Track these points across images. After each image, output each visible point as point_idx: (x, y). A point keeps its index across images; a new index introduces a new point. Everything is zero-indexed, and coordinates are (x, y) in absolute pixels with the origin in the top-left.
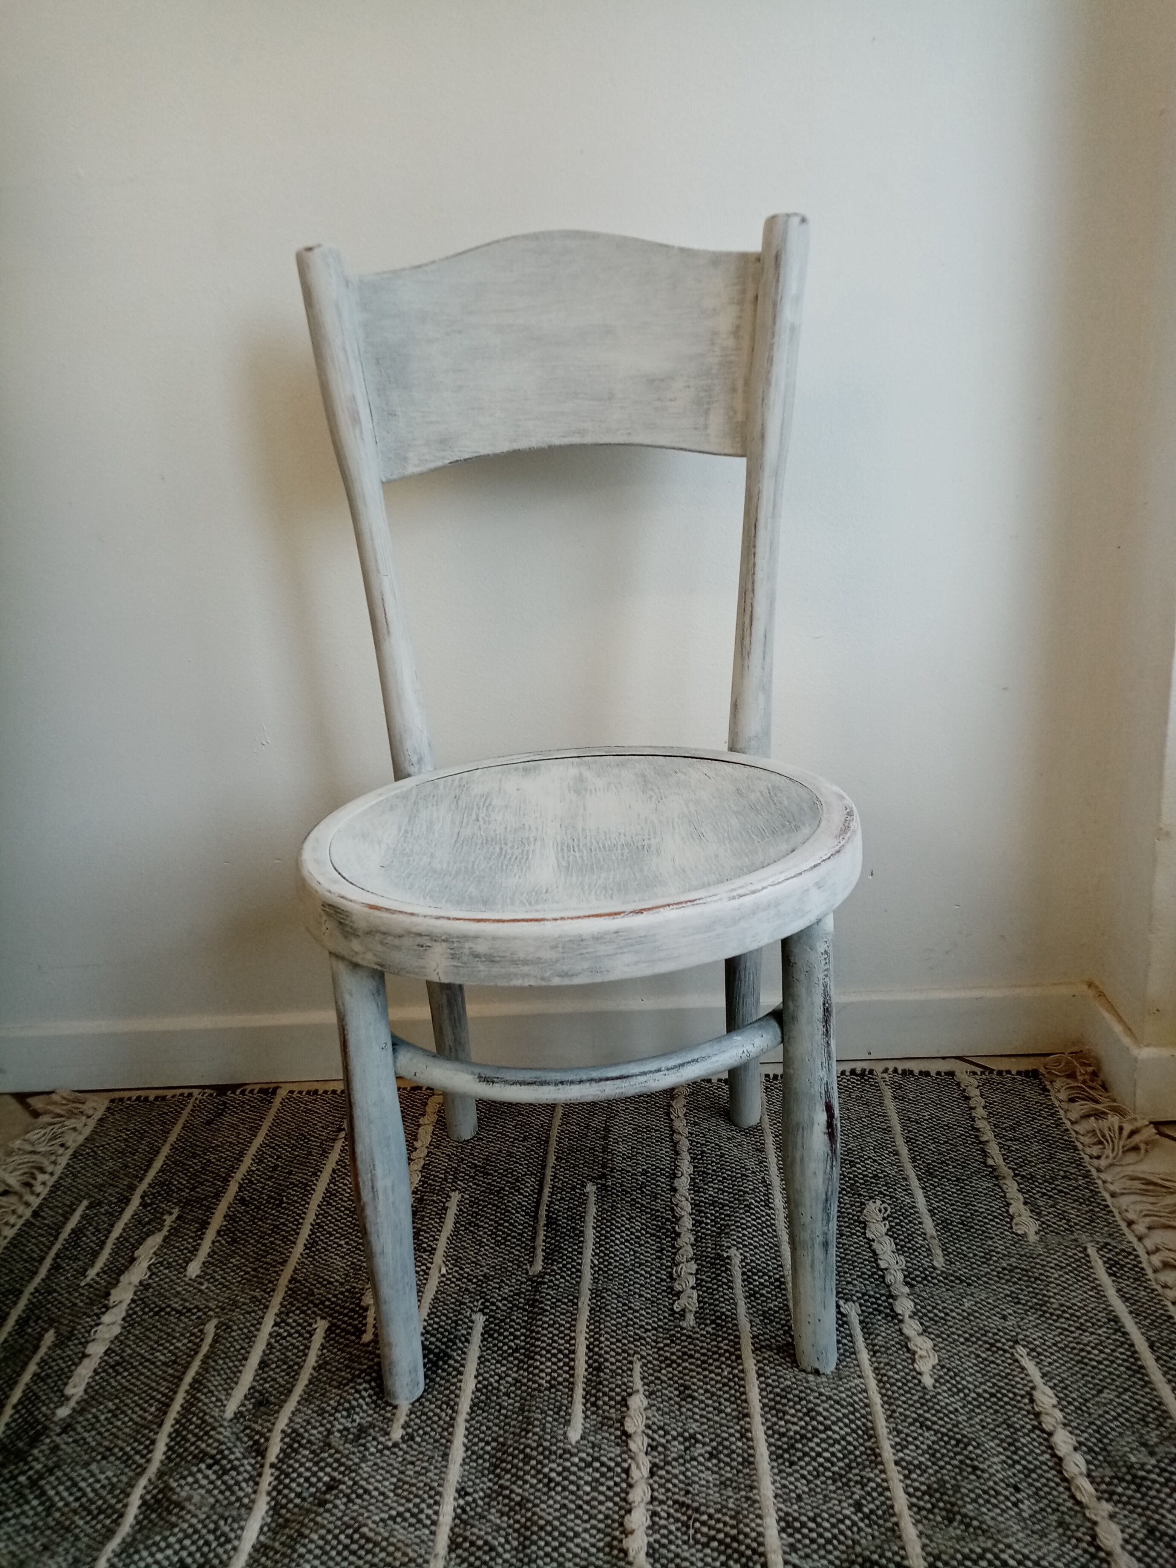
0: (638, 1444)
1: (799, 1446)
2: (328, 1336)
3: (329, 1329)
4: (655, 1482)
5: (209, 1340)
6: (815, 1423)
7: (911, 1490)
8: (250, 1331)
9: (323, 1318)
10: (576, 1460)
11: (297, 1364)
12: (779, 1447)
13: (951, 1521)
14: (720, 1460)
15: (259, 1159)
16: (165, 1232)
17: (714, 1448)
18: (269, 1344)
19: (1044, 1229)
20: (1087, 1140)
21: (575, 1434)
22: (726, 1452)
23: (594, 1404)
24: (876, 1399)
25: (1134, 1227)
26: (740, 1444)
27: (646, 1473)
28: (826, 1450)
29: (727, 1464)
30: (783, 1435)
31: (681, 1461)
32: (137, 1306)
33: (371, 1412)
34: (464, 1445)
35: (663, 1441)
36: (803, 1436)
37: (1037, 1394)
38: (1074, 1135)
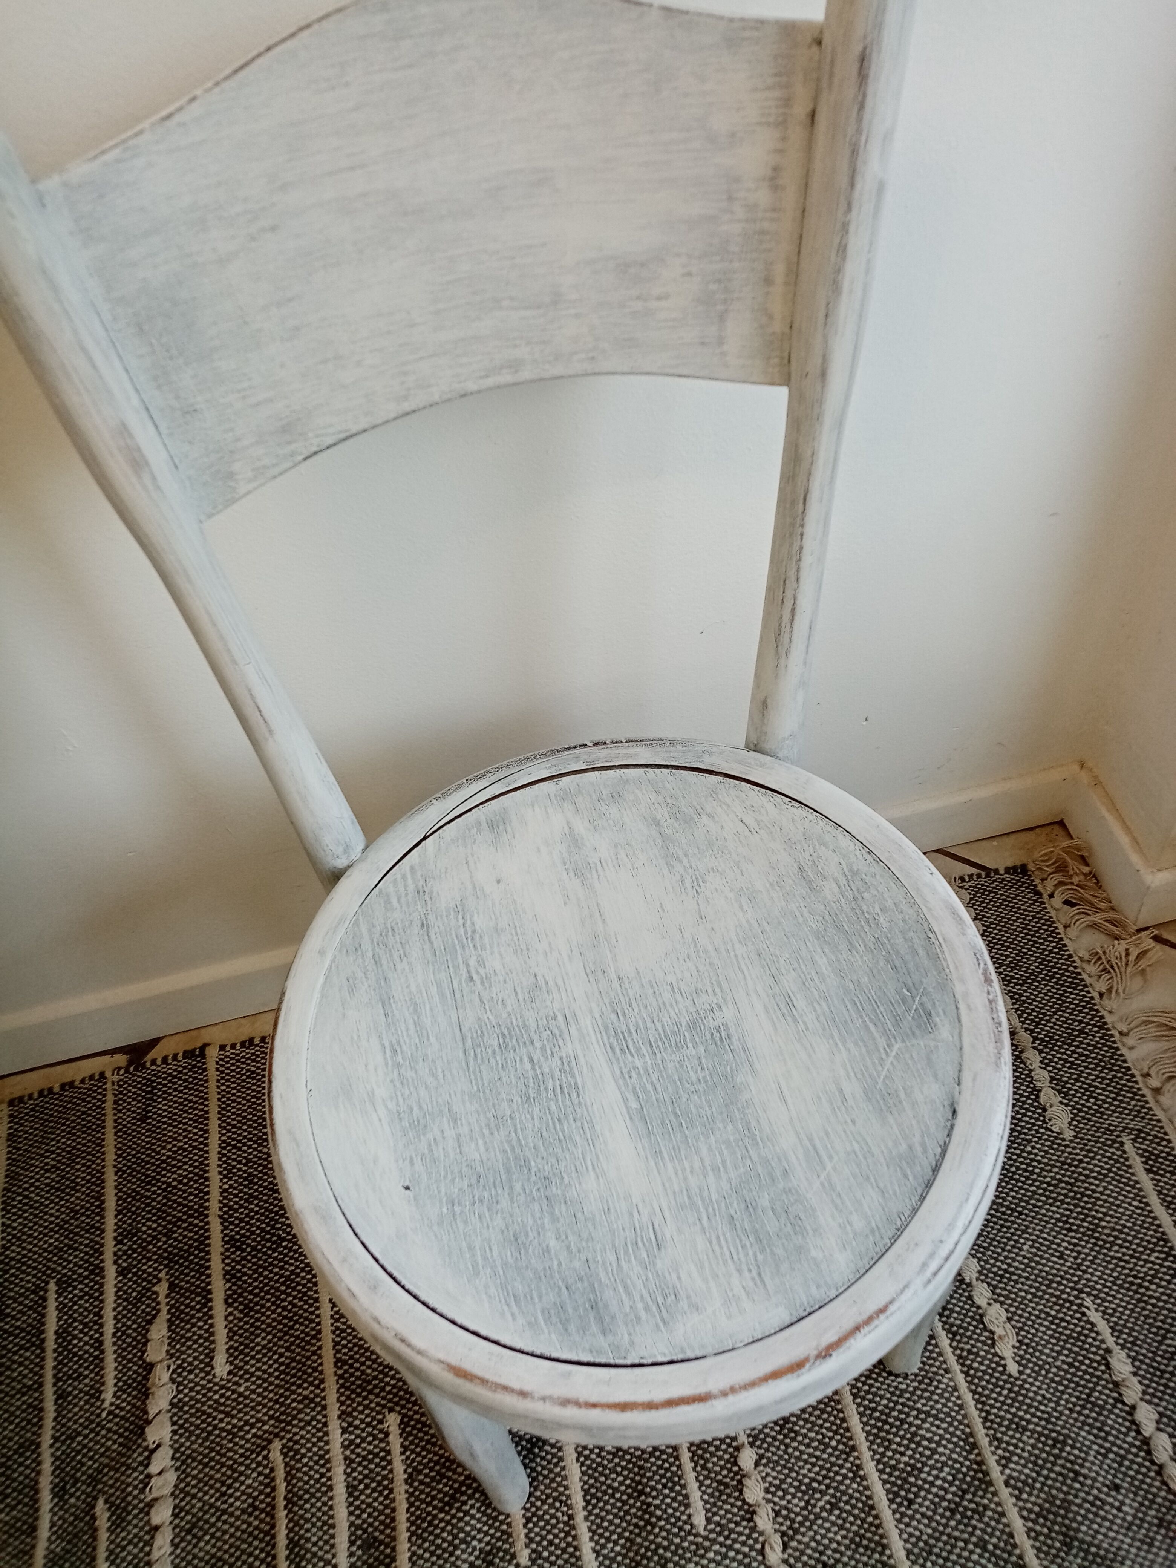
0: (764, 1521)
1: (912, 1479)
2: (403, 1430)
3: (402, 1422)
4: (790, 1555)
5: (280, 1473)
6: (921, 1449)
7: (1025, 1513)
8: (320, 1448)
9: (391, 1410)
10: (711, 1555)
11: (385, 1477)
12: (894, 1484)
13: (1070, 1547)
14: (842, 1510)
15: (227, 1173)
16: (164, 1316)
17: (833, 1496)
18: (346, 1458)
19: (1076, 1112)
20: (1092, 969)
21: (699, 1520)
22: (845, 1498)
23: (704, 1467)
24: (968, 1398)
25: (1162, 1099)
26: (855, 1486)
27: (779, 1547)
28: (937, 1477)
29: (849, 1513)
30: (894, 1468)
31: (808, 1524)
32: (181, 1436)
33: (486, 1528)
34: (594, 1550)
35: (784, 1503)
36: (913, 1467)
37: (1114, 1362)
38: (1079, 961)
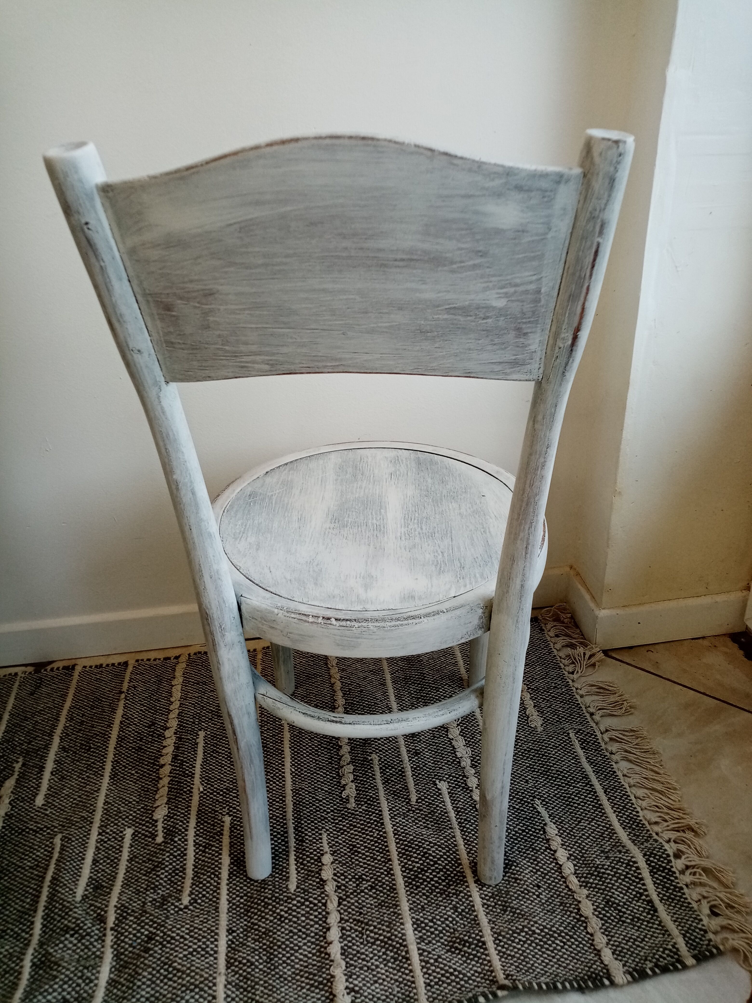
0: (330, 887)
1: (421, 876)
2: (133, 838)
3: (134, 834)
4: (342, 909)
5: (58, 849)
6: (428, 861)
7: (483, 896)
8: (84, 840)
9: (129, 827)
10: (295, 902)
11: (116, 858)
12: (409, 878)
13: (505, 911)
14: (377, 890)
15: (70, 718)
16: (16, 776)
17: (373, 883)
18: (97, 847)
19: (546, 721)
20: (566, 662)
21: (292, 886)
22: (380, 884)
23: (302, 864)
24: (461, 842)
25: (594, 717)
26: (387, 878)
27: (336, 903)
28: (435, 876)
29: (381, 891)
30: (411, 870)
31: (355, 894)
32: (7, 830)
33: (168, 887)
34: (228, 900)
35: (344, 882)
36: (422, 870)
37: (547, 829)
38: (559, 659)
